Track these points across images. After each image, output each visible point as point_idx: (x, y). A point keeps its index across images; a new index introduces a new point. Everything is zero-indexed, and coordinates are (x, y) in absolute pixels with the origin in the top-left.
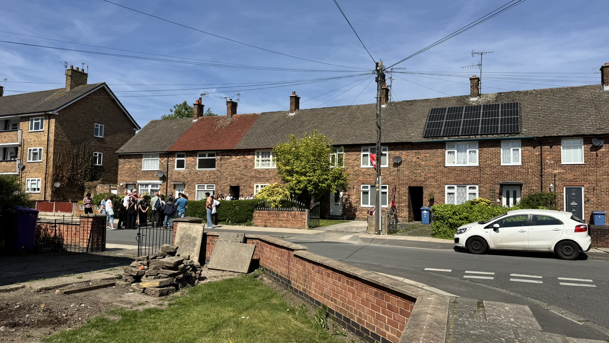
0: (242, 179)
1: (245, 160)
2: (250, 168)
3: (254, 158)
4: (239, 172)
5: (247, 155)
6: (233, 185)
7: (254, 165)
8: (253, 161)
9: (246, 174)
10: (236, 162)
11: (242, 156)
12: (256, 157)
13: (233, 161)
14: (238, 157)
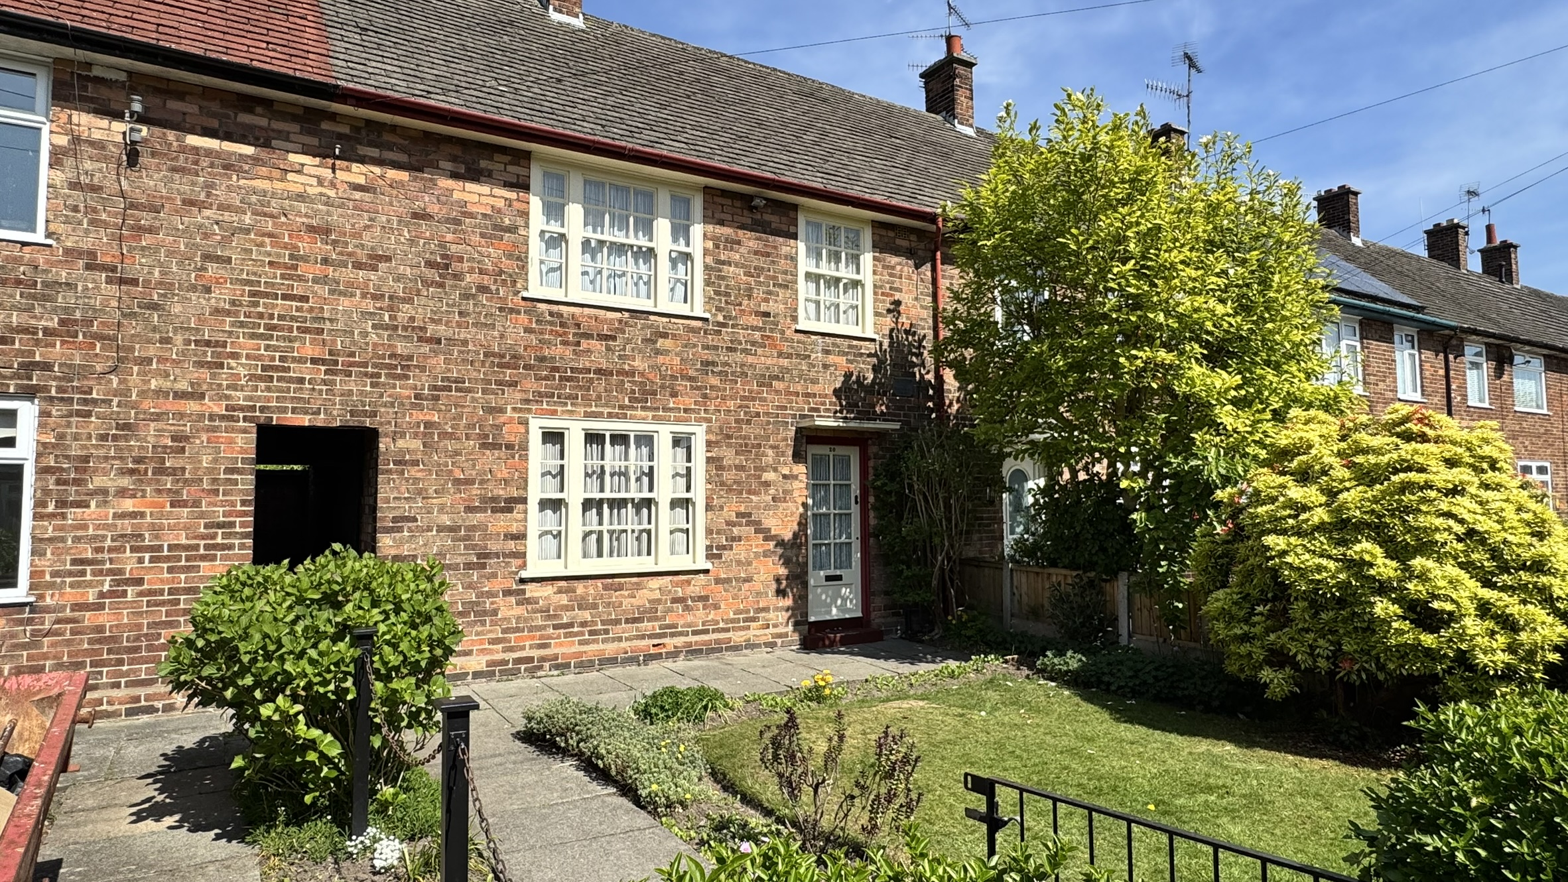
0: (401, 367)
1: (433, 209)
2: (483, 289)
3: (525, 214)
4: (370, 305)
5: (455, 176)
6: (305, 421)
7: (524, 267)
8: (512, 229)
9: (441, 330)
10: (335, 218)
11: (403, 176)
12: (535, 204)
13: (301, 197)
14: (358, 173)
